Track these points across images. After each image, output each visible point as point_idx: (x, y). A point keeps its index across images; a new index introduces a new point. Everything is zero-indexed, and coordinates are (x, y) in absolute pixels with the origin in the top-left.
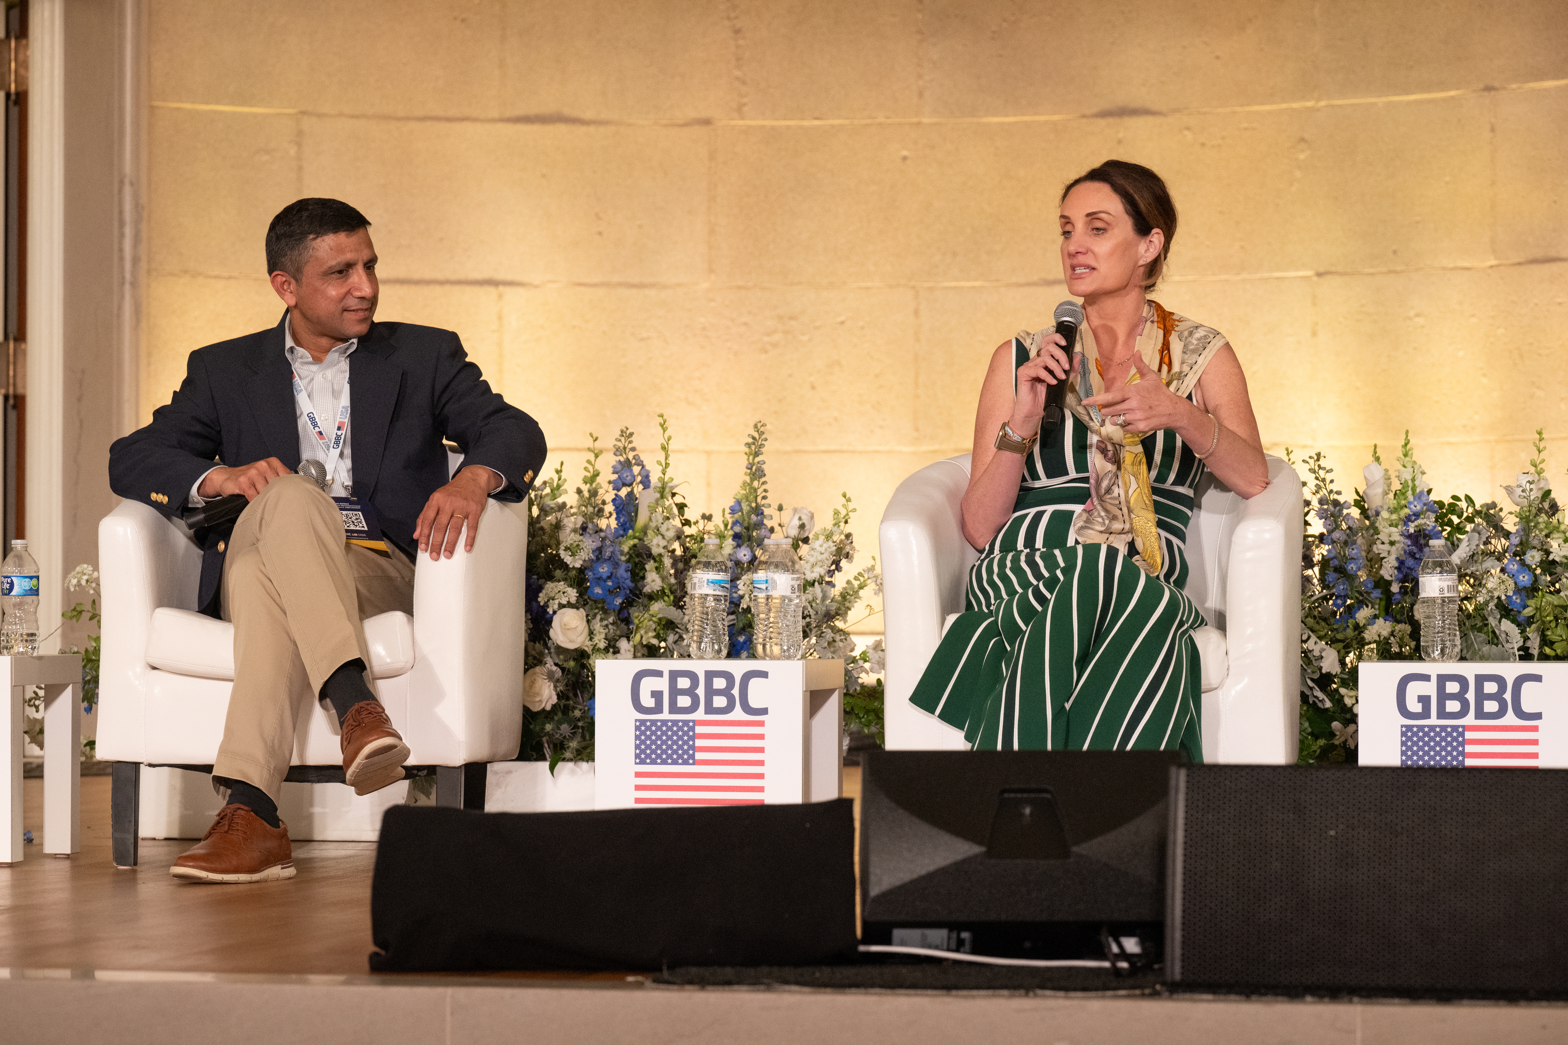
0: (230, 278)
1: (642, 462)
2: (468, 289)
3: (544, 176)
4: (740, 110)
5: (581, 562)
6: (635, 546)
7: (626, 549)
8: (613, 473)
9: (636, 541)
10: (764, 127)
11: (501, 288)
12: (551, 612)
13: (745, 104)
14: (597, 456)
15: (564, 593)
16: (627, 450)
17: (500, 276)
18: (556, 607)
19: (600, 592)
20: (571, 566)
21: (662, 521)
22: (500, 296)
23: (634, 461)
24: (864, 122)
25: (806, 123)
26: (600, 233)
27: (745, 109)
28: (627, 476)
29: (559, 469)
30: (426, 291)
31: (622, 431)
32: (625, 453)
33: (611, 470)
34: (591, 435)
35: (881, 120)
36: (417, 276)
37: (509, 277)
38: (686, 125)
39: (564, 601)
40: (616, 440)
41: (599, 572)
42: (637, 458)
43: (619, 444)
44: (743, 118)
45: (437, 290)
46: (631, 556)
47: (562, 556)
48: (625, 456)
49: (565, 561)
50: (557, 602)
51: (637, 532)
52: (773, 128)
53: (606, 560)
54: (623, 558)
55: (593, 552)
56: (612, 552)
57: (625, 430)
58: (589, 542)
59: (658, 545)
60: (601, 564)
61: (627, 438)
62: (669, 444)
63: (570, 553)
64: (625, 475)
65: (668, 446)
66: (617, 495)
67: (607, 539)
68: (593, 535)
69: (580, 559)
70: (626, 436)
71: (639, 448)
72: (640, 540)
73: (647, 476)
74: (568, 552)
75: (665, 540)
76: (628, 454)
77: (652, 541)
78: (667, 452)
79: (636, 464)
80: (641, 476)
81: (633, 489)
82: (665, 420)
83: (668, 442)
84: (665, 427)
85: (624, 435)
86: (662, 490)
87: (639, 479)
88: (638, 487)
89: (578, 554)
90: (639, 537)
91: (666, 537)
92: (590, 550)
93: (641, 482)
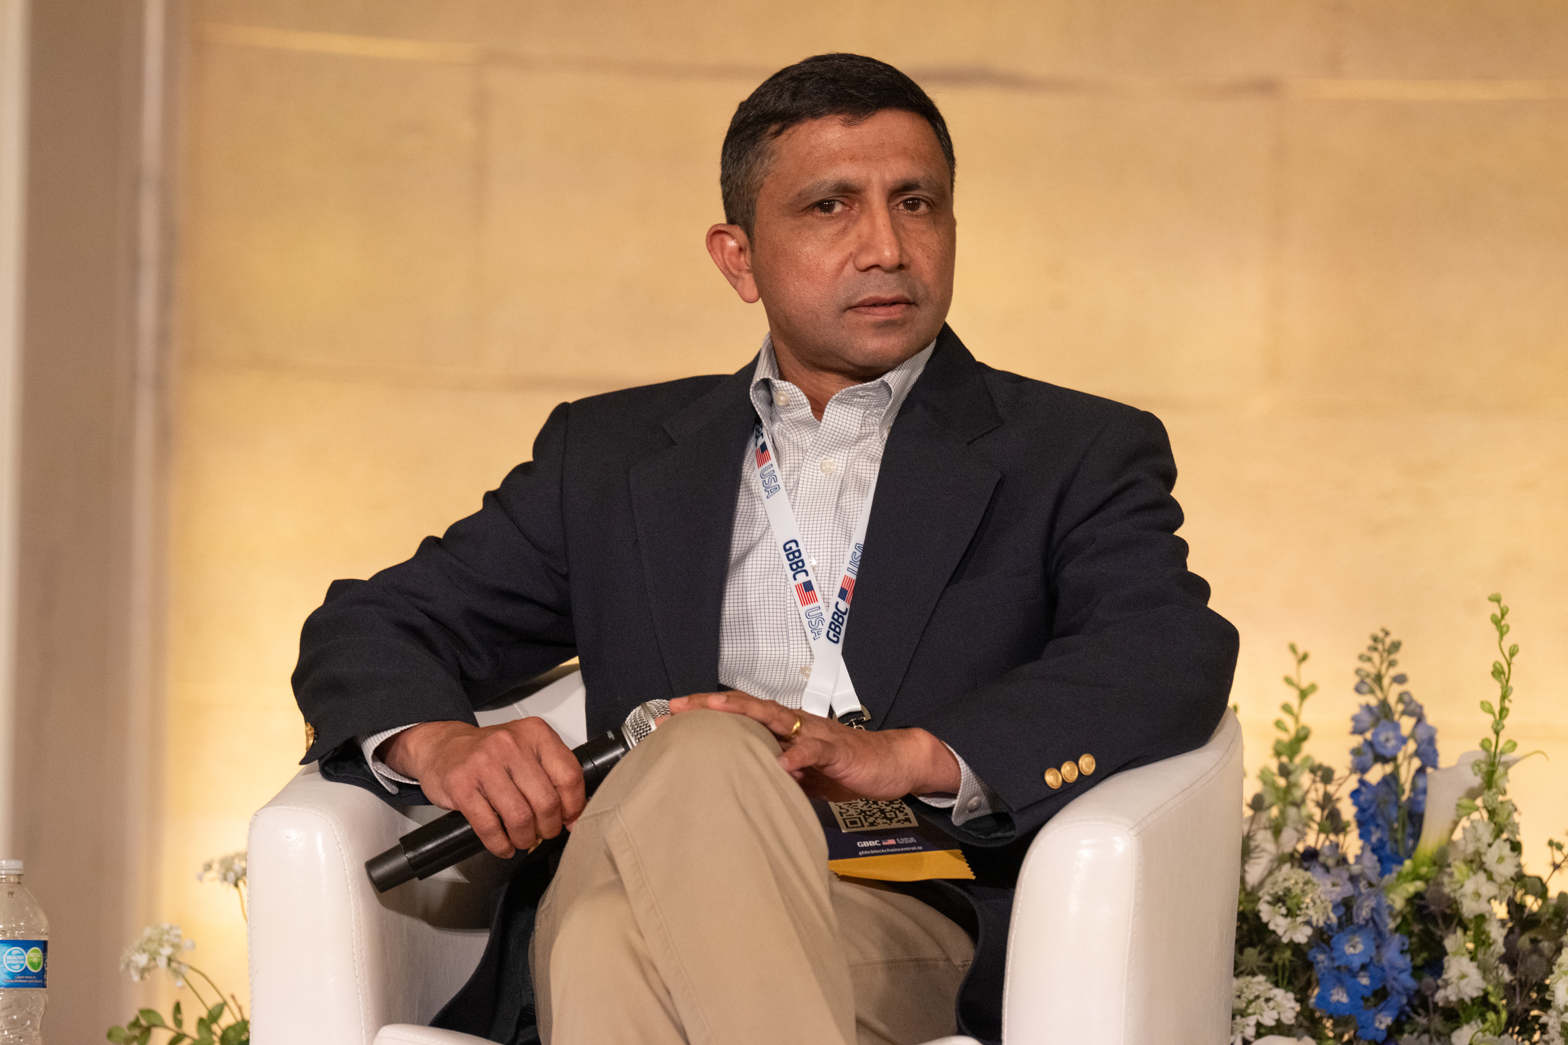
1: (1421, 707)
5: (1308, 931)
6: (1418, 895)
7: (1398, 901)
8: (1353, 733)
9: (1419, 885)
14: (1304, 695)
15: (1268, 1000)
16: (1386, 681)
18: (1250, 1032)
19: (1344, 999)
20: (1285, 940)
21: (1490, 840)
23: (1400, 707)
28: (1387, 740)
31: (1375, 639)
32: (1381, 689)
33: (1349, 725)
34: (1293, 648)
39: (1269, 1020)
40: (1361, 657)
41: (1344, 953)
42: (1406, 698)
43: (1368, 667)
46: (1404, 919)
47: (1265, 918)
48: (1380, 695)
49: (1272, 927)
50: (1252, 1021)
51: (1423, 864)
53: (1360, 927)
54: (1392, 925)
55: (1335, 907)
56: (1373, 910)
57: (1381, 635)
58: (1325, 885)
59: (1477, 895)
60: (1350, 937)
61: (1385, 655)
62: (1514, 659)
63: (1284, 911)
64: (1382, 738)
65: (1512, 666)
66: (1362, 782)
67: (1365, 879)
68: (1334, 871)
69: (1308, 923)
70: (1384, 650)
71: (1410, 675)
72: (1431, 882)
73: (1431, 741)
74: (1280, 907)
75: (1494, 884)
76: (1388, 690)
77: (1462, 886)
78: (1507, 681)
79: (1404, 713)
80: (1416, 741)
81: (1397, 768)
82: (1505, 609)
83: (1512, 655)
84: (1503, 623)
85: (1380, 647)
86: (1491, 769)
87: (1411, 746)
88: (1409, 764)
89: (1303, 911)
90: (1428, 876)
91: (1496, 877)
92: (1327, 903)
93: (1417, 754)
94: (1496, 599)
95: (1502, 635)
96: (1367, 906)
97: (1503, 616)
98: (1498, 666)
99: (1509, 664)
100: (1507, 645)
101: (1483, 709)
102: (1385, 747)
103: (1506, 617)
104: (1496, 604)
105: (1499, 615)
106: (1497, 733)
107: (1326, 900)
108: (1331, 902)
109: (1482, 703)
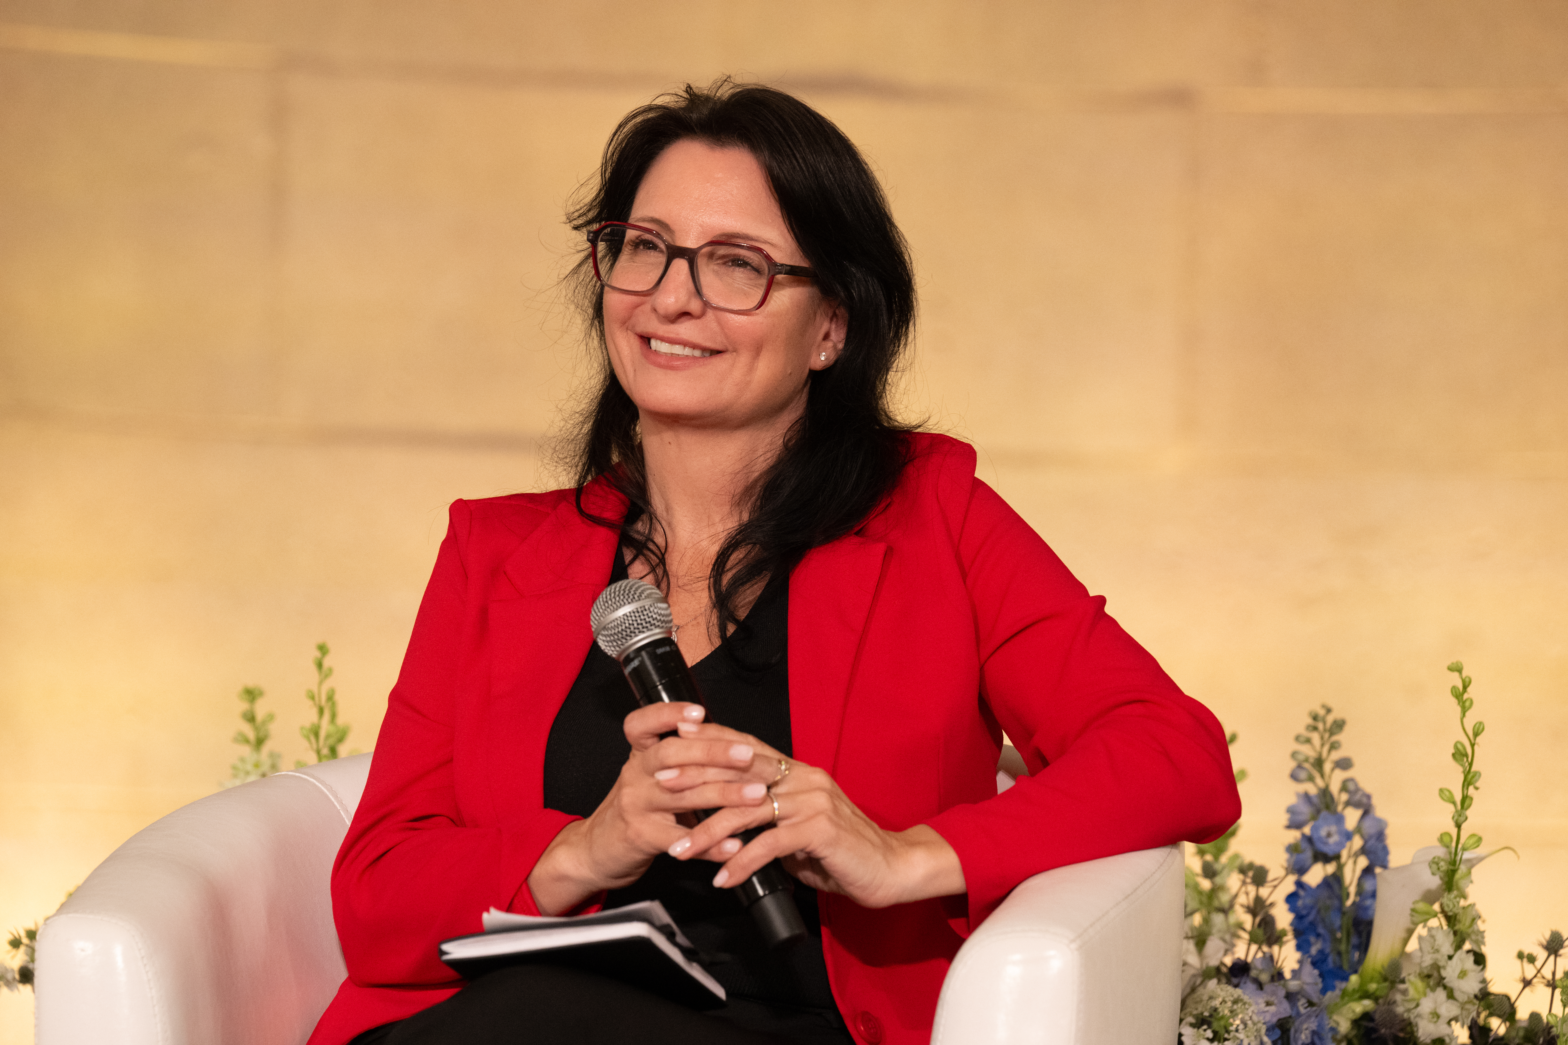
1: (1369, 797)
6: (1366, 1016)
7: (1343, 1023)
8: (1289, 827)
9: (1367, 1004)
16: (1328, 767)
21: (1451, 952)
23: (1344, 797)
28: (1329, 835)
31: (1315, 718)
32: (1322, 776)
33: (1284, 819)
40: (1297, 738)
42: (1351, 786)
43: (1306, 750)
47: (1187, 1042)
48: (1320, 782)
51: (1372, 980)
55: (1270, 1030)
56: (1314, 1033)
57: (1322, 712)
58: (1257, 1004)
59: (1436, 1015)
61: (1327, 735)
62: (1478, 739)
63: (1209, 1034)
64: (1323, 833)
65: (1476, 747)
66: (1299, 884)
67: (1303, 996)
68: (1268, 987)
70: (1325, 730)
71: (1356, 760)
72: (1381, 1001)
73: (1380, 836)
74: (1205, 1030)
75: (1455, 1002)
76: (1330, 777)
77: (1418, 1005)
78: (1471, 764)
79: (1348, 804)
80: (1362, 836)
81: (1340, 867)
82: (1467, 680)
83: (1476, 734)
84: (1466, 696)
85: (1320, 726)
86: (1451, 867)
87: (1357, 842)
88: (1355, 862)
89: (1232, 1034)
90: (1378, 993)
91: (1457, 994)
92: (1260, 1025)
93: (1364, 851)
94: (1457, 669)
95: (1464, 711)
96: (1306, 1029)
97: (1465, 688)
98: (1459, 746)
99: (1473, 746)
100: (1470, 722)
101: (1442, 798)
102: (1326, 844)
103: (1469, 689)
104: (1456, 674)
105: (1461, 688)
106: (1459, 826)
107: (1259, 1022)
108: (1264, 1023)
109: (1441, 790)
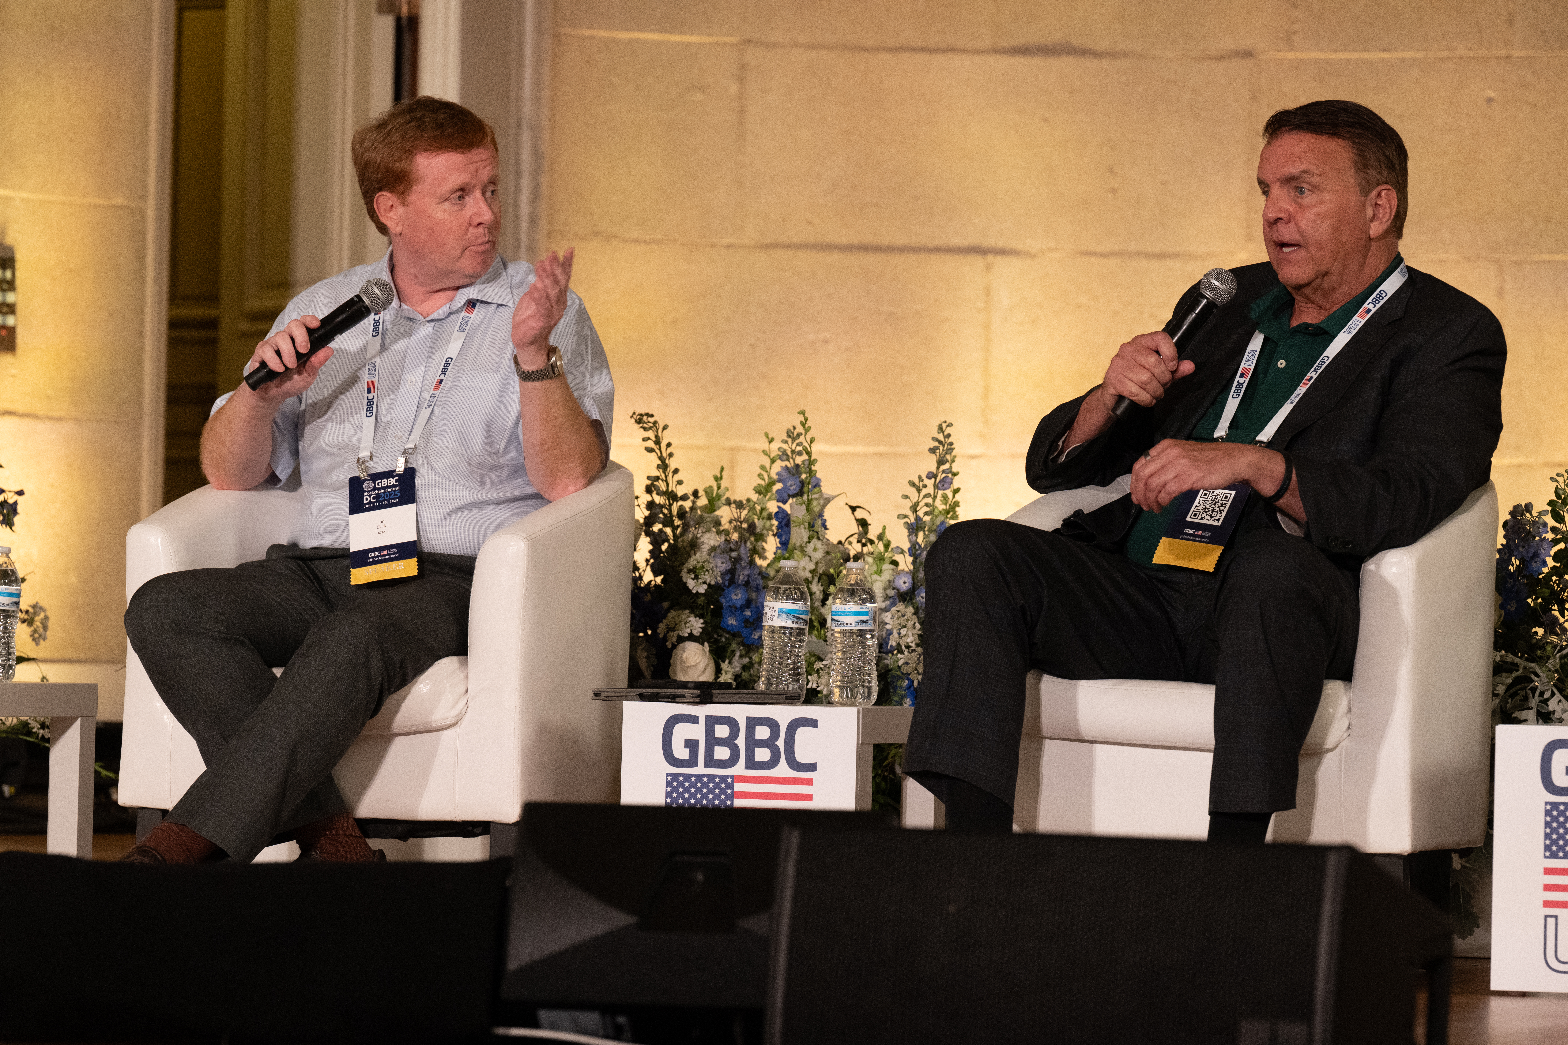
0: (652, 242)
2: (949, 258)
3: (1046, 120)
4: (1289, 40)
5: (705, 587)
8: (778, 481)
10: (1317, 60)
11: (990, 258)
12: (669, 646)
13: (1295, 33)
15: (685, 623)
16: (796, 454)
17: (990, 242)
18: (675, 640)
19: (734, 623)
20: (694, 591)
22: (989, 267)
24: (1441, 55)
25: (1370, 56)
26: (1114, 191)
27: (1296, 38)
28: (791, 485)
29: (719, 476)
30: (896, 260)
32: (793, 458)
34: (767, 435)
35: (1463, 52)
36: (885, 242)
37: (1001, 243)
38: (1223, 57)
39: (685, 633)
40: (782, 441)
41: (732, 599)
43: (786, 447)
44: (1292, 49)
45: (911, 259)
49: (688, 585)
50: (676, 634)
52: (1329, 62)
53: (739, 585)
55: (722, 574)
56: (749, 576)
58: (717, 563)
59: (804, 568)
60: (735, 590)
63: (693, 576)
64: (788, 484)
66: (778, 508)
68: (722, 556)
69: (705, 583)
70: (793, 437)
74: (691, 575)
78: (811, 455)
82: (806, 418)
83: (811, 443)
85: (790, 435)
89: (702, 576)
92: (717, 572)
94: (802, 413)
95: (806, 432)
96: (742, 574)
98: (806, 448)
99: (810, 448)
100: (809, 437)
103: (807, 423)
104: (803, 416)
105: (804, 422)
108: (720, 572)
